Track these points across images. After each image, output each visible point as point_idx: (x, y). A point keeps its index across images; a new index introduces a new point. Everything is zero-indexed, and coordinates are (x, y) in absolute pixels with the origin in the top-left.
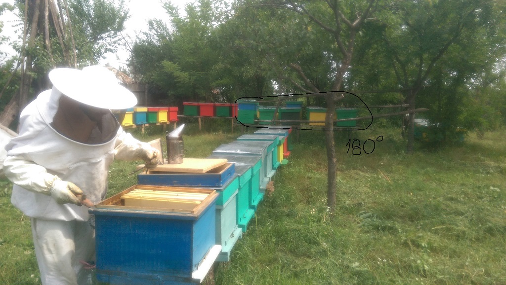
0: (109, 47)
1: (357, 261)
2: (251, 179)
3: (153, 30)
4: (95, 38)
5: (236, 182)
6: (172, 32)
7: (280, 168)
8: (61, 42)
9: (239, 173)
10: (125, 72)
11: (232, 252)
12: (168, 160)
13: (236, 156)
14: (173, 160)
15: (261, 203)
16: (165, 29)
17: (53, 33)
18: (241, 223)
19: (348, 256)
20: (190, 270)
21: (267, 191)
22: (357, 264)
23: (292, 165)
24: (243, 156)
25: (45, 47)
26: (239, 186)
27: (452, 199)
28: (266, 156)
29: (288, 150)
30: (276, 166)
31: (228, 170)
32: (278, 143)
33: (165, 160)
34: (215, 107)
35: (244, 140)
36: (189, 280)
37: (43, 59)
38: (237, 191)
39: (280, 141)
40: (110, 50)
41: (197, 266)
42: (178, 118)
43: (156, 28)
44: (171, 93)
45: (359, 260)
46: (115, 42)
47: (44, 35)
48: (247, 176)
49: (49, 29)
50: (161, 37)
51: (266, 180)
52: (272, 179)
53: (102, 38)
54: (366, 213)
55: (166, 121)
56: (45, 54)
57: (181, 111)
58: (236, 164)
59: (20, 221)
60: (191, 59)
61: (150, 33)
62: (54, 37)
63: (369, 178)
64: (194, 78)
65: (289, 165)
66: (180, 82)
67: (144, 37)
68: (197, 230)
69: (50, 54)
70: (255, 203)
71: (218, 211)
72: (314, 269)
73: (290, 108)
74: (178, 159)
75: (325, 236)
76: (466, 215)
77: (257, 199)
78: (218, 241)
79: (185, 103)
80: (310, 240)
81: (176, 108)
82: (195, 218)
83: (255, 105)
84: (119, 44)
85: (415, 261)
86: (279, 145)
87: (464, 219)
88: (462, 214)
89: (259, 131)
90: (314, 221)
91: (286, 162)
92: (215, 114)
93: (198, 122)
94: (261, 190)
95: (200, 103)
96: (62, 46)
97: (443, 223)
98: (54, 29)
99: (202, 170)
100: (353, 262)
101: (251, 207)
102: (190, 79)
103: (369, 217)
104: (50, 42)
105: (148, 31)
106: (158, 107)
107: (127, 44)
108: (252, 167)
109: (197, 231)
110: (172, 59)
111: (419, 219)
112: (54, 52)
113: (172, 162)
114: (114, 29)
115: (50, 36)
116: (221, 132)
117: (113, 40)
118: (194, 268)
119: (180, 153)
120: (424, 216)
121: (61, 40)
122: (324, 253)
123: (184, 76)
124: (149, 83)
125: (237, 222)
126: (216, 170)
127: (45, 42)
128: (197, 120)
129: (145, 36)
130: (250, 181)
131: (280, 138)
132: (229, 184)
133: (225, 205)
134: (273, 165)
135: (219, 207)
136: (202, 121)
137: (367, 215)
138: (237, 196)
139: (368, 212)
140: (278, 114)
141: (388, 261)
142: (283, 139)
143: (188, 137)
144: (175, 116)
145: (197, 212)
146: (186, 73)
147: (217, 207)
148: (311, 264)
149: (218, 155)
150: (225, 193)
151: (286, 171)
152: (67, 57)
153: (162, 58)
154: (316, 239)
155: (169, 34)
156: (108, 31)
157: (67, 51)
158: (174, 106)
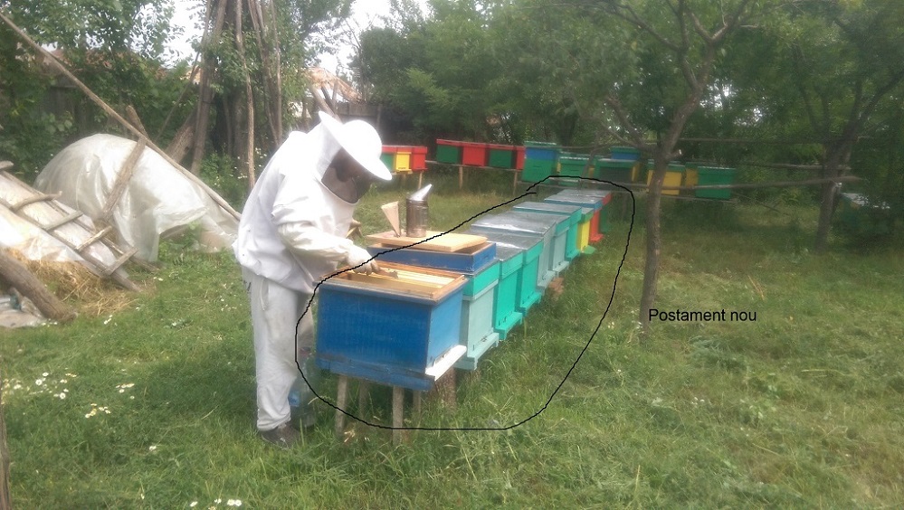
0: (327, 44)
1: (661, 397)
2: (522, 269)
3: (396, 13)
4: (307, 29)
5: (495, 269)
6: (428, 17)
7: (580, 259)
8: (258, 38)
9: (502, 258)
10: (344, 78)
11: (481, 360)
12: (407, 231)
13: (504, 234)
14: (413, 231)
15: (536, 307)
16: (416, 11)
17: (248, 25)
18: (498, 327)
19: (650, 390)
20: (423, 364)
21: (549, 292)
22: (659, 400)
23: (602, 257)
24: (514, 235)
25: (235, 45)
26: (501, 275)
27: (859, 333)
28: (554, 238)
29: (600, 232)
30: (572, 256)
31: (485, 251)
32: (579, 218)
33: (402, 230)
34: (488, 150)
35: (523, 210)
36: (422, 376)
37: (233, 65)
38: (497, 282)
39: (583, 216)
40: (328, 50)
41: (433, 361)
42: (427, 165)
43: (401, 9)
44: (418, 121)
45: (663, 396)
46: (335, 37)
47: (235, 27)
48: (516, 263)
49: (242, 16)
50: (410, 24)
51: (550, 274)
52: (562, 274)
53: (316, 29)
54: (703, 339)
55: (407, 169)
56: (235, 56)
57: (432, 154)
58: (500, 244)
59: (203, 298)
60: (454, 67)
61: (392, 17)
62: (249, 29)
63: (727, 287)
64: (457, 99)
65: (595, 257)
66: (433, 104)
67: (381, 25)
68: (435, 318)
69: (243, 57)
70: (527, 305)
71: (466, 304)
72: (594, 400)
73: (614, 160)
74: (419, 231)
75: (623, 361)
76: (869, 358)
77: (530, 299)
78: (463, 340)
79: (439, 141)
80: (599, 363)
81: (423, 149)
82: (434, 302)
83: (555, 152)
84: (342, 41)
85: (747, 406)
86: (581, 222)
87: (864, 363)
88: (863, 355)
89: (552, 198)
90: (612, 340)
91: (591, 250)
92: (487, 163)
93: (458, 174)
94: (538, 288)
95: (463, 142)
96: (260, 45)
97: (823, 365)
98: (249, 17)
99: (449, 248)
100: (654, 398)
101: (518, 309)
102: (450, 100)
103: (707, 346)
104: (243, 39)
105: (388, 15)
106: (395, 146)
107: (352, 36)
108: (524, 252)
109: (436, 320)
110: (424, 65)
111: (788, 356)
112: (248, 54)
113: (411, 234)
114: (336, 14)
115: (243, 29)
116: (494, 194)
117: (333, 33)
118: (429, 363)
119: (423, 223)
120: (796, 352)
121: (258, 35)
122: (615, 382)
123: (440, 95)
124: (383, 102)
125: (494, 325)
126: (468, 250)
127: (235, 38)
128: (457, 170)
129: (383, 21)
130: (520, 272)
131: (585, 211)
132: (484, 270)
133: (476, 297)
134: (566, 254)
135: (467, 298)
136: (465, 172)
137: (706, 342)
138: (496, 288)
139: (708, 339)
140: (592, 169)
141: (706, 401)
142: (589, 213)
143: (439, 198)
144: (423, 162)
145: (437, 296)
146: (445, 91)
147: (464, 298)
148: (591, 392)
149: (478, 231)
150: (477, 281)
151: (588, 265)
152: (266, 63)
153: (406, 62)
154: (608, 363)
155: (422, 19)
156: (327, 18)
157: (266, 54)
158: (422, 144)
